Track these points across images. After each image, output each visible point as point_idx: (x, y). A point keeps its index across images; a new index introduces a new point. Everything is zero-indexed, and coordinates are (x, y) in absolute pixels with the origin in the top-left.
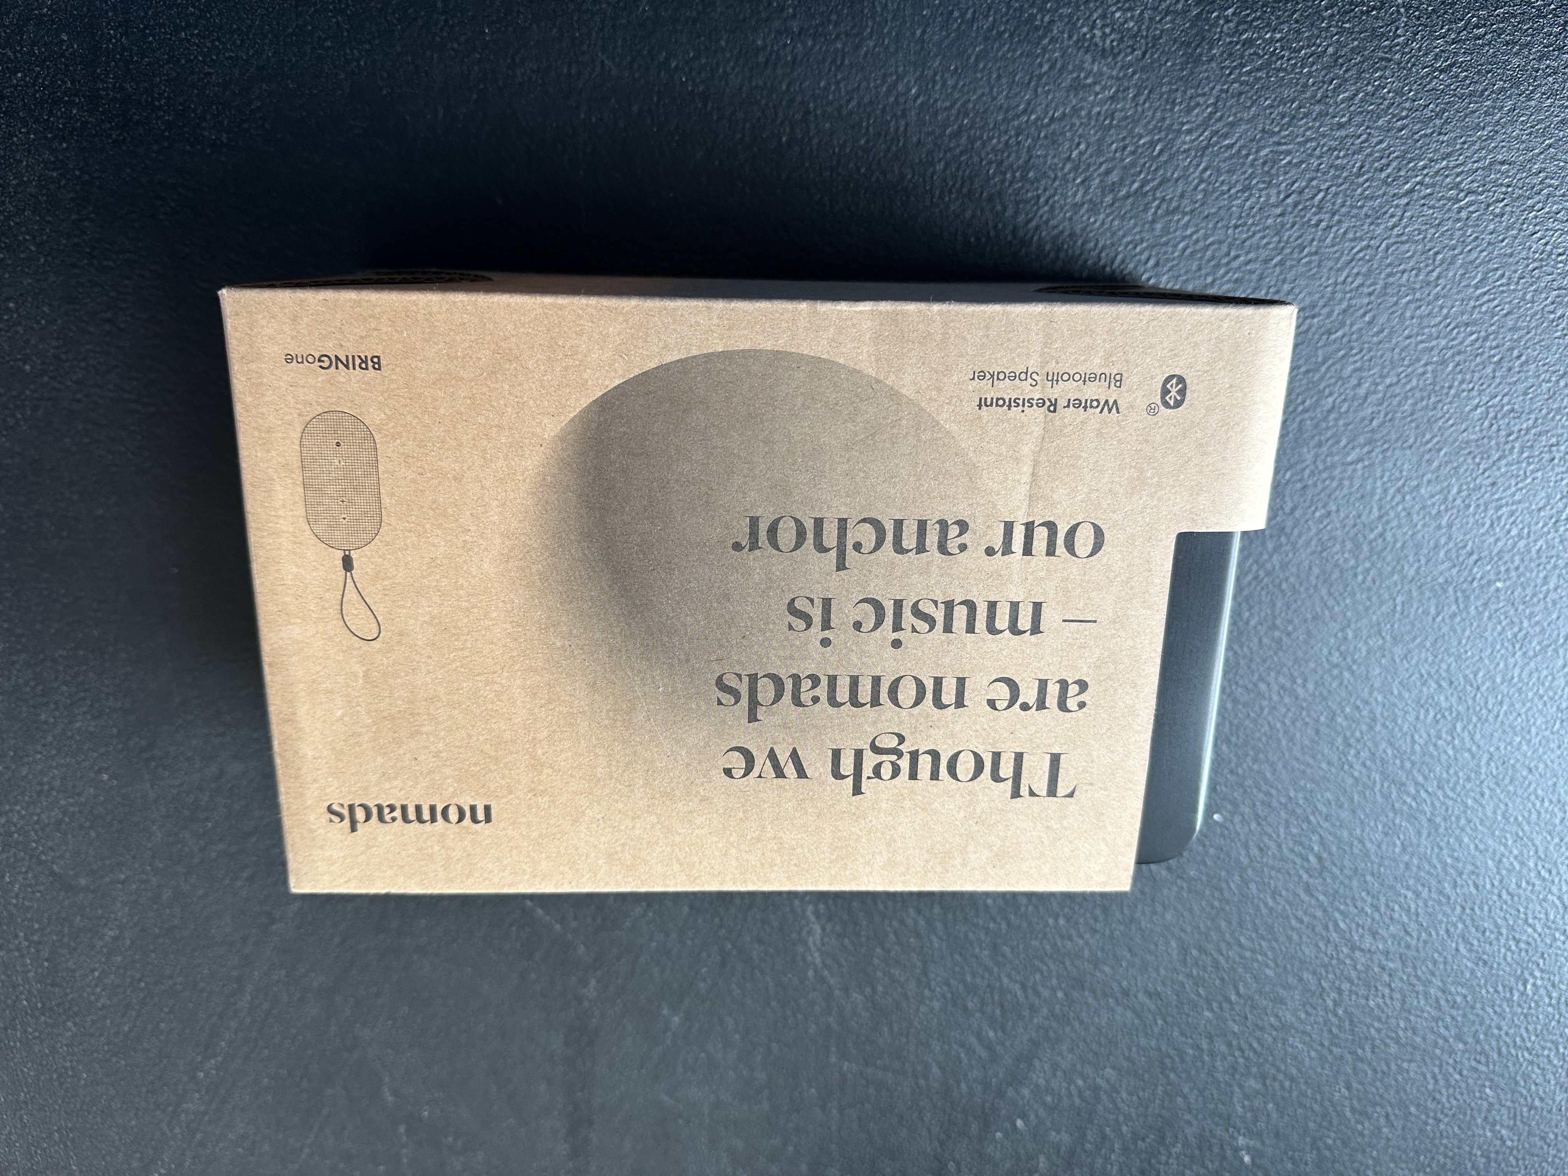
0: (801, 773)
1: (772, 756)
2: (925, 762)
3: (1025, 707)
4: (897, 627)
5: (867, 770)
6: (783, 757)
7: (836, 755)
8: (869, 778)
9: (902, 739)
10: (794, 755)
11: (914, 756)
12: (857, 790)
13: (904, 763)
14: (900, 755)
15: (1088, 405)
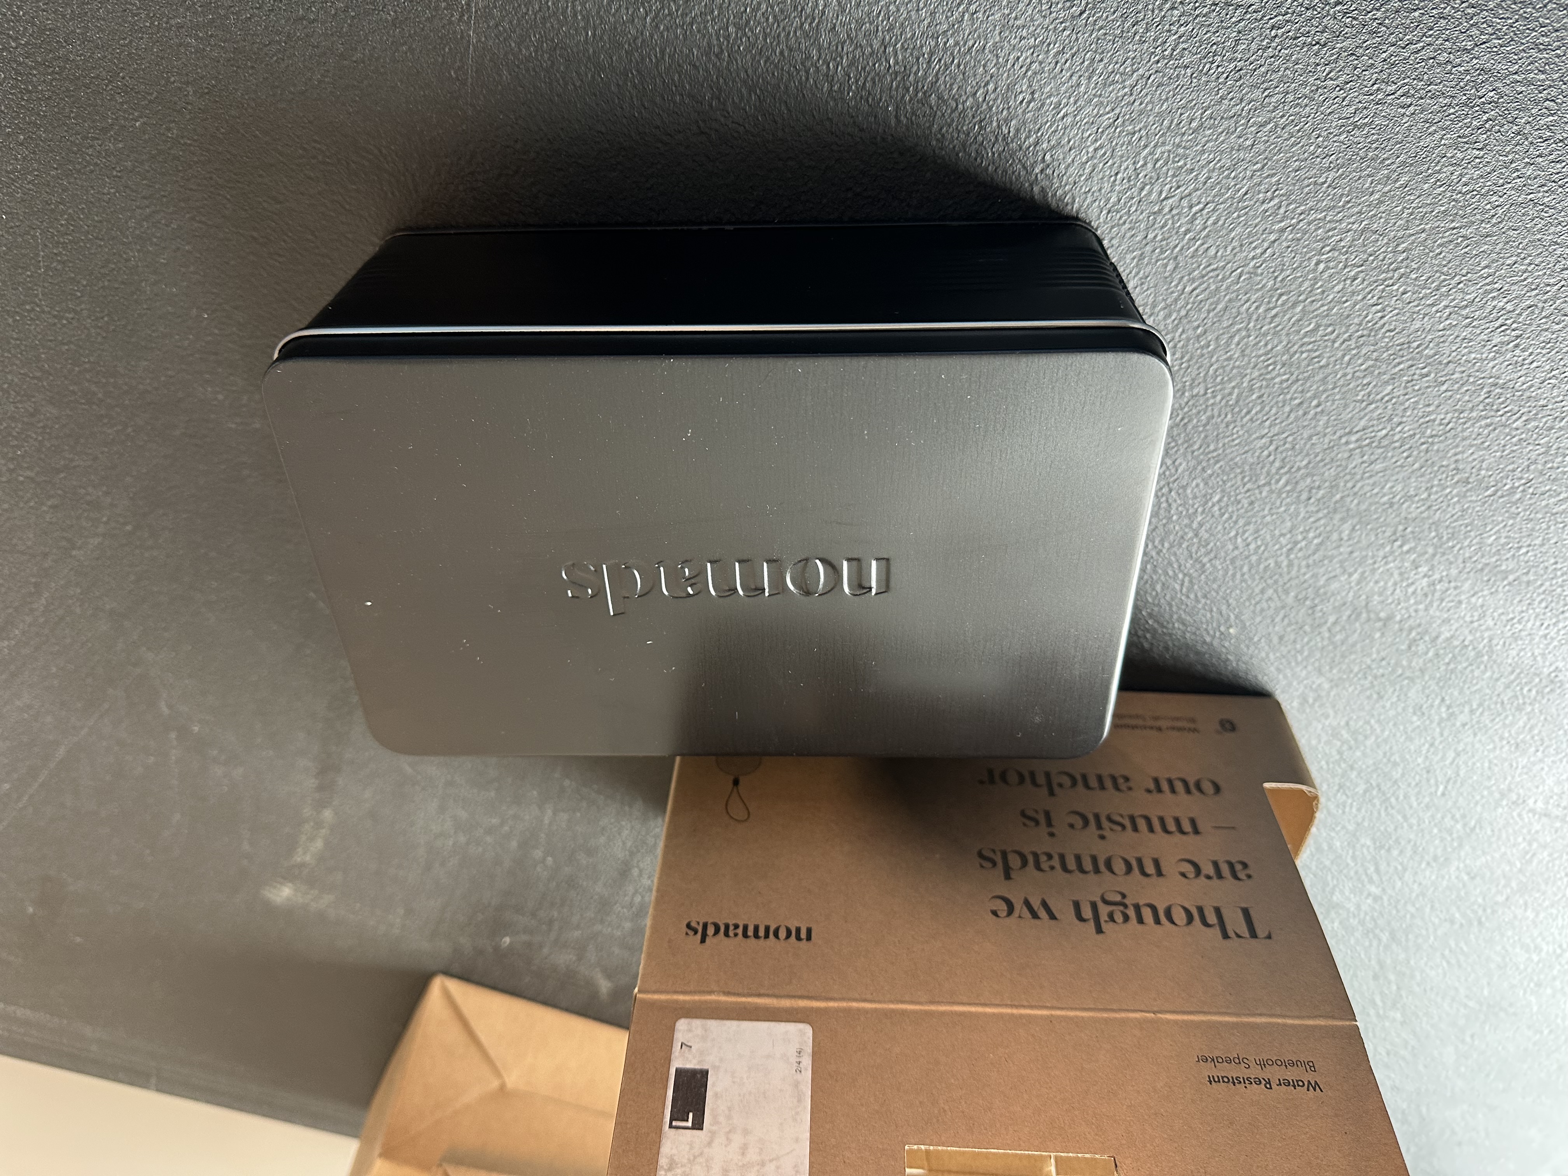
0: (1052, 917)
1: (1027, 903)
2: (1147, 913)
3: (1208, 877)
4: (1099, 827)
5: (1104, 917)
6: (1036, 904)
7: (1077, 905)
8: (1106, 921)
9: (1124, 896)
10: (1044, 904)
11: (1137, 908)
12: (1099, 930)
13: (1131, 912)
14: (1126, 906)
15: (1180, 729)
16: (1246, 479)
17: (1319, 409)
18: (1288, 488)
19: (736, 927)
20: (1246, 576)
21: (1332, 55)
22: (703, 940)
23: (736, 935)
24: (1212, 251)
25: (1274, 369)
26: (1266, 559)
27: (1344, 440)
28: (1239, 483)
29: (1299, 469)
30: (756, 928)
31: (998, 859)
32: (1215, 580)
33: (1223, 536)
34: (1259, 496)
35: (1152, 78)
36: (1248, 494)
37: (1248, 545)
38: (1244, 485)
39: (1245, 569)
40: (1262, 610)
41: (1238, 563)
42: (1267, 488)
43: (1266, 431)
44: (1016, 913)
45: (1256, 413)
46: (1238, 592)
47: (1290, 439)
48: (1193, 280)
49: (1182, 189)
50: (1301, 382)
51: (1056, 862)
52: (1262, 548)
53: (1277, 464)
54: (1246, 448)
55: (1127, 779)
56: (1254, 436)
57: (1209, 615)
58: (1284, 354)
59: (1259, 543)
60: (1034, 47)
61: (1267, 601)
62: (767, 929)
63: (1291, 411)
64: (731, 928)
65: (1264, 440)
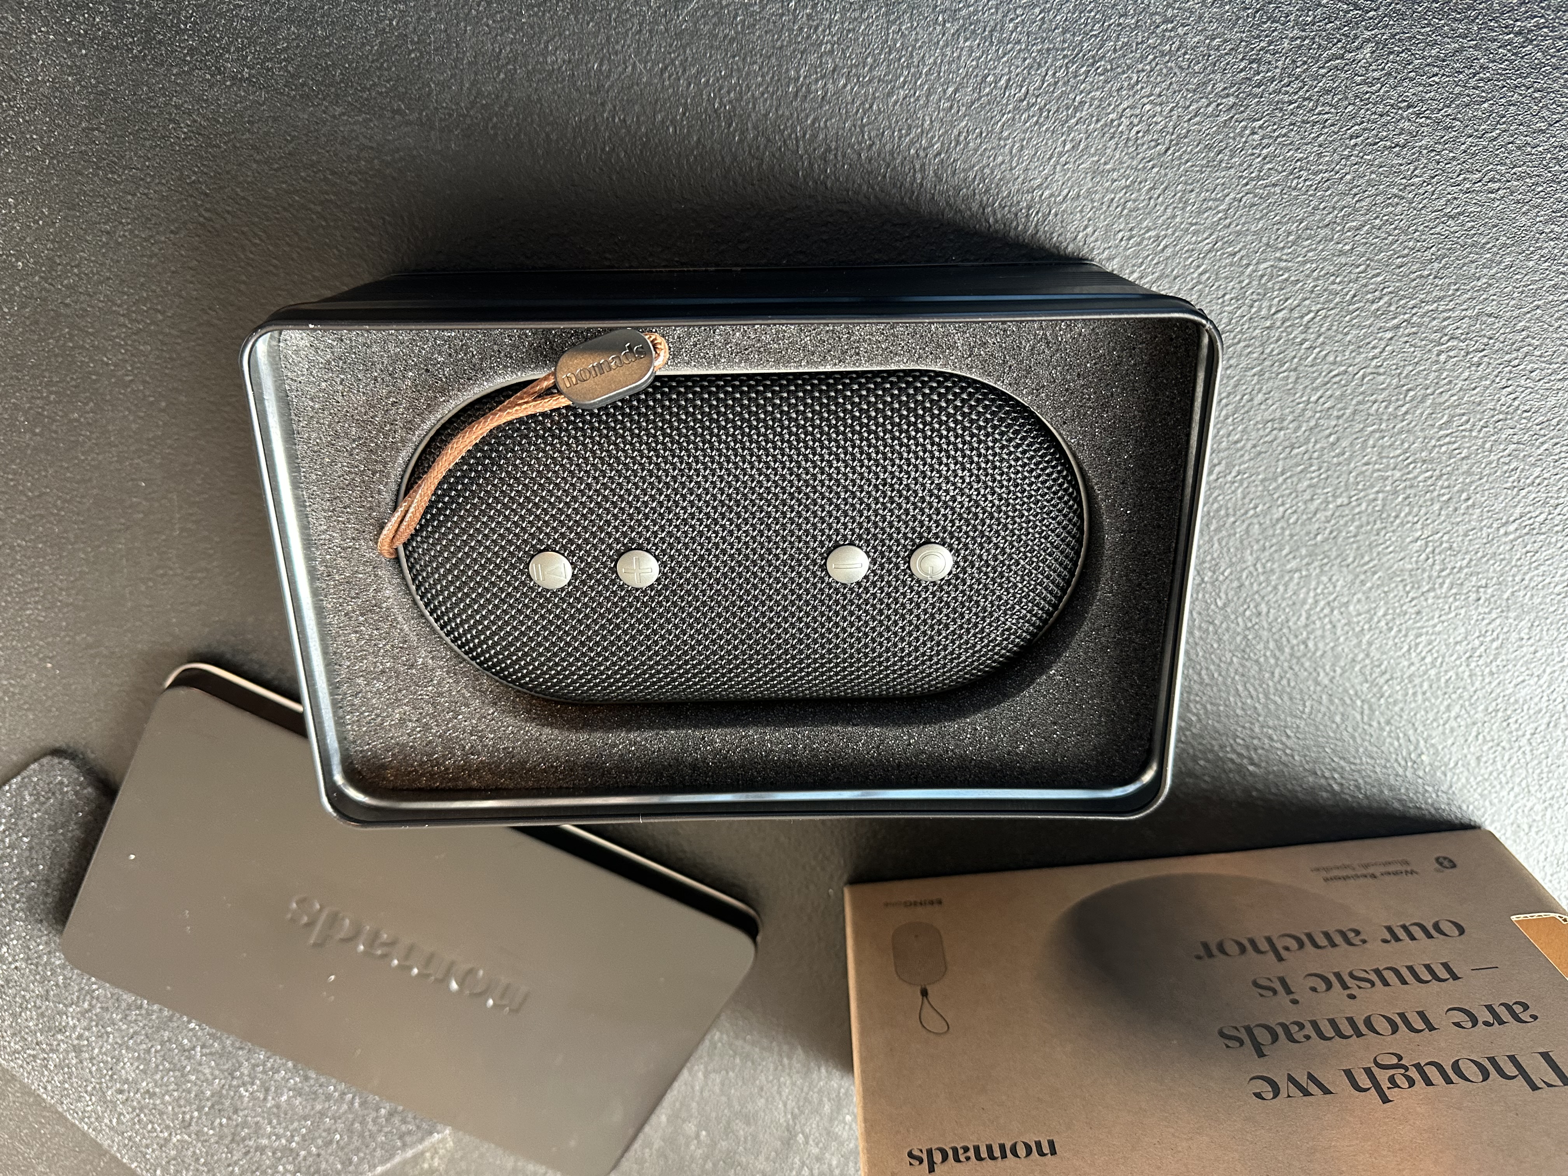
0: (1326, 1091)
1: (1291, 1079)
2: (1433, 1073)
3: (1487, 1024)
4: (1345, 987)
5: (1385, 1084)
6: (1302, 1080)
7: (1349, 1073)
8: (1389, 1088)
9: (1399, 1057)
10: (1311, 1077)
11: (1420, 1068)
12: (1385, 1099)
13: (1413, 1073)
14: (1405, 1068)
15: (1396, 873)
16: (1408, 588)
17: (1470, 502)
18: (1454, 591)
19: (966, 1149)
20: (1428, 694)
21: (1414, 154)
22: (931, 1170)
23: (968, 1159)
24: (1331, 358)
25: (1414, 468)
26: (1446, 672)
27: (1502, 531)
28: (1401, 593)
29: (1461, 568)
30: (990, 1148)
31: (1244, 1035)
32: (1395, 703)
33: (1396, 652)
34: (1425, 604)
35: (1244, 200)
36: (1413, 603)
37: (1423, 659)
38: (1408, 593)
39: (1426, 686)
40: (1452, 730)
41: (1417, 681)
42: (1432, 594)
43: (1419, 533)
44: (1283, 1093)
45: (1406, 516)
46: (1423, 713)
47: (1446, 538)
48: (1316, 389)
49: (1289, 301)
50: (1445, 477)
51: (1309, 1030)
52: (1440, 660)
53: (1437, 567)
54: (1402, 554)
55: (1357, 933)
56: (1408, 540)
57: (1396, 744)
58: (1423, 451)
59: (1435, 655)
60: (1127, 187)
61: (1456, 718)
62: (1002, 1147)
63: (1441, 509)
64: (961, 1151)
65: (1419, 543)
